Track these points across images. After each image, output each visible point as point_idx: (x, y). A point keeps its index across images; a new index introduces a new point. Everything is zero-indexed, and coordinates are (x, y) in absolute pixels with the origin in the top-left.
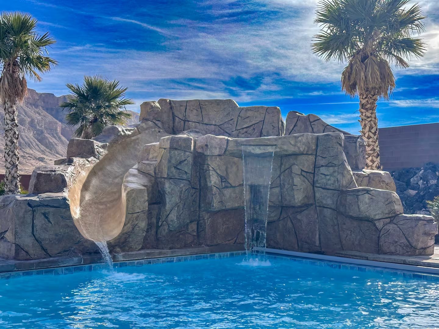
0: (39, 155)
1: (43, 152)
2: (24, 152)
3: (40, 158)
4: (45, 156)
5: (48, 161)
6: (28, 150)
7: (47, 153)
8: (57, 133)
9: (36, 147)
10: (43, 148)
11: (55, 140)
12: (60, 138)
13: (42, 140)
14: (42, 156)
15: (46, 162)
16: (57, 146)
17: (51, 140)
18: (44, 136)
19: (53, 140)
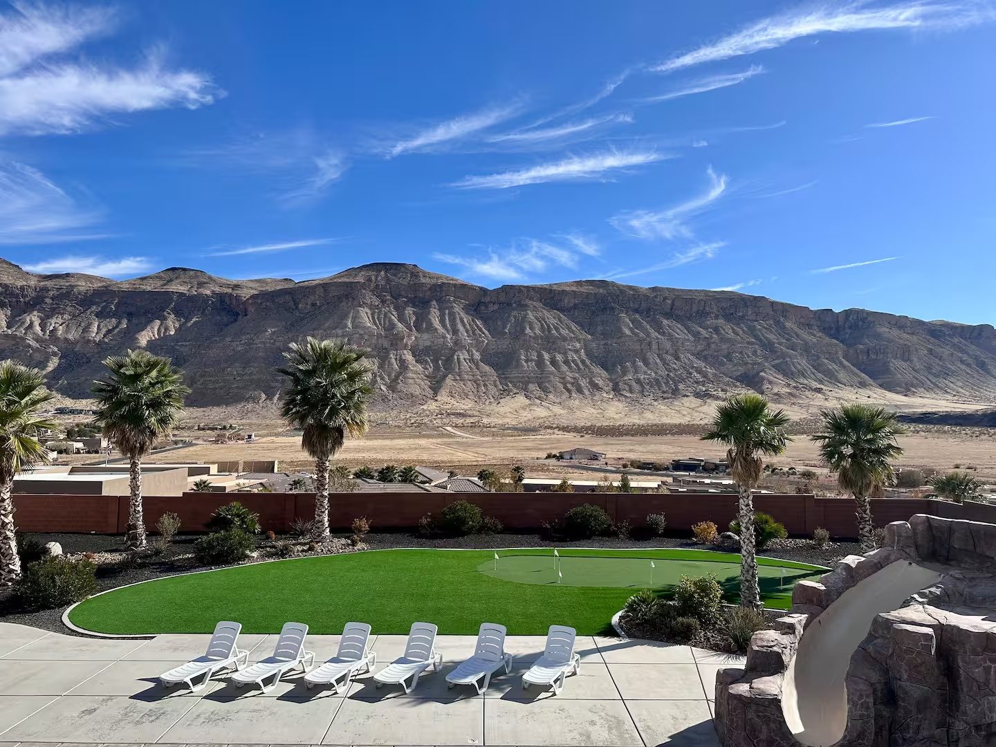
0: (815, 385)
1: (821, 382)
2: (797, 382)
3: (817, 388)
4: (822, 387)
5: (827, 392)
6: (802, 380)
7: (826, 383)
8: (838, 358)
9: (812, 376)
10: (820, 375)
11: (835, 366)
12: (841, 363)
13: (818, 367)
14: (819, 386)
15: (825, 393)
16: (838, 372)
17: (830, 367)
18: (822, 361)
19: (832, 366)
